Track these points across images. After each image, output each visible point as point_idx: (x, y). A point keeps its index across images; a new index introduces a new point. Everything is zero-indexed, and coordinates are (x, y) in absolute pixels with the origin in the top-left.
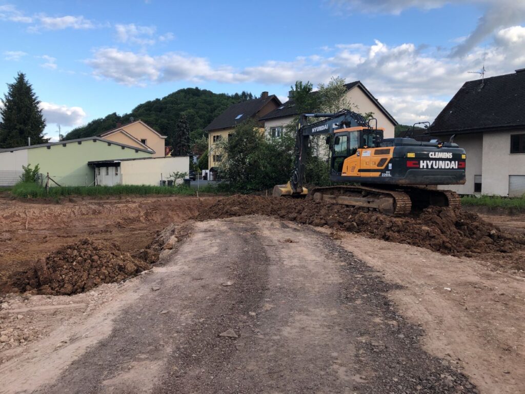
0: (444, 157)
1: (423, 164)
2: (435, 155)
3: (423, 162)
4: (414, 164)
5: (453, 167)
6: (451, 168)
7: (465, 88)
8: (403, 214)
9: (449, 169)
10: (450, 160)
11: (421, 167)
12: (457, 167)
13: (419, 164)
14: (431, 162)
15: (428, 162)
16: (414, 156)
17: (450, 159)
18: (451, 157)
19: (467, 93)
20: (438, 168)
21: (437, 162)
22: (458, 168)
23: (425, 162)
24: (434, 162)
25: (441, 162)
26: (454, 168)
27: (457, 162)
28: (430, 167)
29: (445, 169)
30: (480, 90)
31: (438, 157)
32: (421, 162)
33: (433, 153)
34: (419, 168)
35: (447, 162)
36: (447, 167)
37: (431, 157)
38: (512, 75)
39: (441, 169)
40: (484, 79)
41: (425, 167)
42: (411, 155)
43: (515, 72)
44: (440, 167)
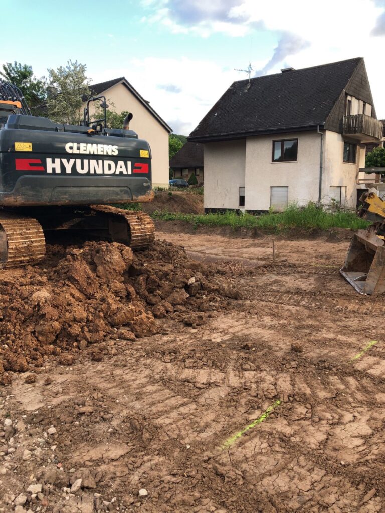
0: (100, 153)
1: (52, 165)
2: (78, 148)
3: (53, 162)
4: (31, 165)
5: (121, 173)
6: (117, 173)
7: (232, 88)
8: (28, 261)
9: (114, 175)
10: (115, 159)
11: (49, 171)
12: (130, 172)
13: (44, 165)
14: (72, 161)
15: (64, 161)
16: (31, 150)
17: (113, 156)
18: (116, 153)
19: (234, 93)
20: (88, 173)
21: (86, 162)
22: (133, 174)
23: (57, 161)
24: (78, 162)
25: (93, 162)
26: (125, 173)
27: (129, 163)
28: (69, 171)
29: (103, 174)
30: (246, 91)
31: (87, 152)
32: (49, 161)
33: (75, 145)
34: (44, 172)
35: (107, 163)
36: (107, 172)
37: (70, 151)
38: (278, 75)
39: (95, 174)
40: (251, 79)
41: (58, 171)
42: (23, 147)
43: (281, 72)
44: (92, 172)
